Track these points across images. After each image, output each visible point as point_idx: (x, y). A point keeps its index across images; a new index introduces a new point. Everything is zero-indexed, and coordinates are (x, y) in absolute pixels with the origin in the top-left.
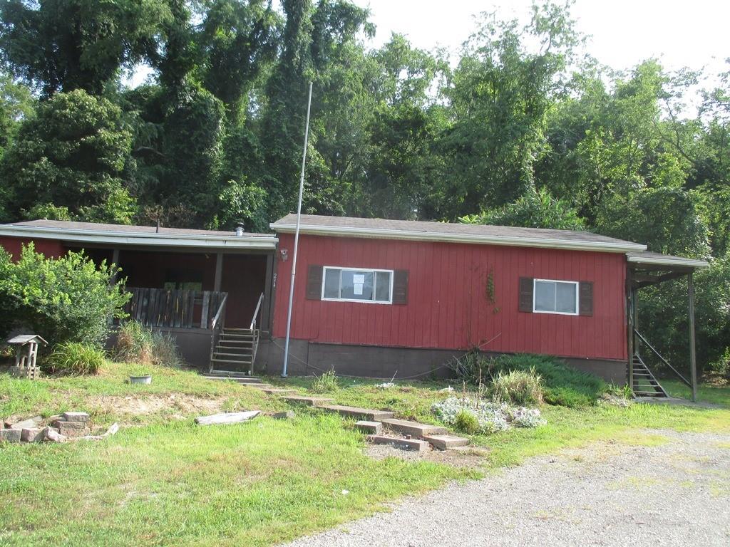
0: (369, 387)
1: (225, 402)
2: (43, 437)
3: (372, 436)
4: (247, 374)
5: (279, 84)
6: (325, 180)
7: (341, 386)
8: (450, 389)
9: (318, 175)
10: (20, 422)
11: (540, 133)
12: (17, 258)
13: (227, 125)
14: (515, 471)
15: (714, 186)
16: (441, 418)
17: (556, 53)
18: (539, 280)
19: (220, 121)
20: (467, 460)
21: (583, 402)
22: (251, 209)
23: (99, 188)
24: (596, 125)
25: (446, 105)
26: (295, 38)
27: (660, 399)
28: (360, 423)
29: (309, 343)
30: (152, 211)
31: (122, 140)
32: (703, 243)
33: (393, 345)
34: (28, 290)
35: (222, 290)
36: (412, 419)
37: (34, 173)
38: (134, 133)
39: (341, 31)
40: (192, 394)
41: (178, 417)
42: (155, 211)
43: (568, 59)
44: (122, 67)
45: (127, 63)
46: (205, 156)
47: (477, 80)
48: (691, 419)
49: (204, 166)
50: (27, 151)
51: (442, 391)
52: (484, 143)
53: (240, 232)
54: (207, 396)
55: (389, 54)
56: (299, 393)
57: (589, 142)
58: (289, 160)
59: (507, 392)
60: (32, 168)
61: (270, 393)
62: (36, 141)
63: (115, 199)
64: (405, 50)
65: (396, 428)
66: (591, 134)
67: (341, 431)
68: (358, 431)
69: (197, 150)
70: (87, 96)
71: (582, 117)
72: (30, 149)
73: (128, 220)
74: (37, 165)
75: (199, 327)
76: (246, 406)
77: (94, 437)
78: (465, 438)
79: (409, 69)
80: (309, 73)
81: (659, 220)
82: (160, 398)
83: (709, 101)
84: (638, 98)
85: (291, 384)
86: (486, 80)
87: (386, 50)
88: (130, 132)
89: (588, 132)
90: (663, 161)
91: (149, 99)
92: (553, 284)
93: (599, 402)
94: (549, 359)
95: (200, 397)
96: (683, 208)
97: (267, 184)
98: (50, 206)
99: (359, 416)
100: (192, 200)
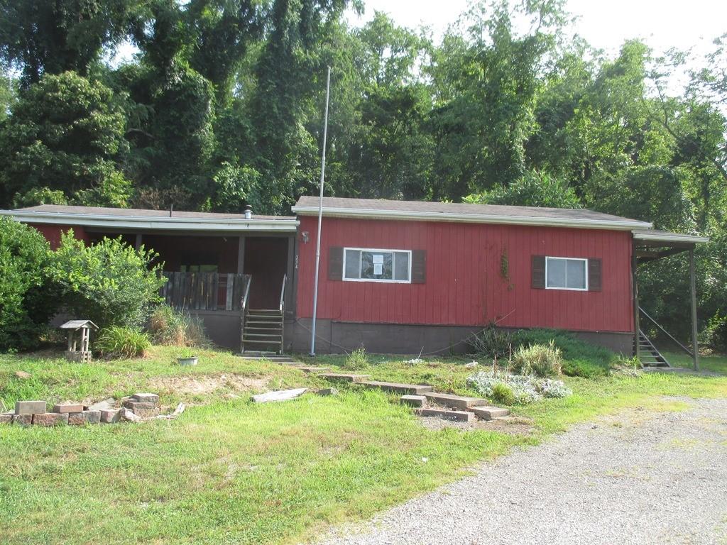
0: (398, 363)
1: (270, 381)
2: (120, 417)
3: (419, 409)
4: (278, 353)
5: (269, 65)
6: (313, 160)
7: (371, 363)
8: (475, 363)
9: (307, 154)
10: (95, 404)
11: (530, 113)
12: (56, 245)
13: (216, 106)
14: (565, 436)
15: (699, 164)
16: (478, 391)
17: (547, 33)
18: (550, 258)
19: (210, 102)
20: (515, 428)
21: (598, 373)
22: (246, 190)
23: (93, 171)
24: (585, 104)
25: (428, 84)
26: (284, 17)
27: (663, 368)
28: (405, 397)
29: (332, 322)
30: (147, 194)
31: (116, 122)
32: (690, 218)
33: (413, 323)
34: (73, 277)
35: (245, 273)
36: (450, 392)
37: (29, 156)
38: (127, 115)
39: (329, 8)
40: (239, 374)
41: (233, 396)
42: (150, 193)
43: (557, 39)
44: (104, 47)
45: (110, 43)
46: (196, 137)
47: (468, 60)
48: (701, 387)
49: (195, 147)
50: (19, 135)
51: (467, 365)
52: (477, 122)
53: (249, 214)
54: (253, 376)
55: (371, 33)
56: (335, 371)
57: (577, 121)
58: (280, 141)
59: (529, 365)
60: (26, 152)
61: (307, 371)
62: (28, 124)
63: (110, 182)
64: (388, 28)
65: (439, 401)
66: (580, 113)
67: (388, 405)
68: (406, 405)
69: (188, 131)
70: (78, 78)
71: (569, 96)
72: (24, 133)
73: (125, 203)
74: (31, 148)
75: (224, 309)
76: (290, 384)
77: (165, 416)
78: (504, 409)
79: (392, 48)
80: (299, 53)
81: (647, 197)
82: (212, 378)
83: (697, 80)
84: (628, 77)
85: (323, 362)
86: (477, 60)
87: (369, 28)
88: (123, 114)
89: (576, 111)
90: (649, 139)
91: (134, 79)
92: (564, 261)
93: (611, 372)
94: (562, 333)
95: (248, 376)
96: (670, 184)
97: (260, 166)
98: (45, 190)
99: (402, 391)
100: (185, 181)
